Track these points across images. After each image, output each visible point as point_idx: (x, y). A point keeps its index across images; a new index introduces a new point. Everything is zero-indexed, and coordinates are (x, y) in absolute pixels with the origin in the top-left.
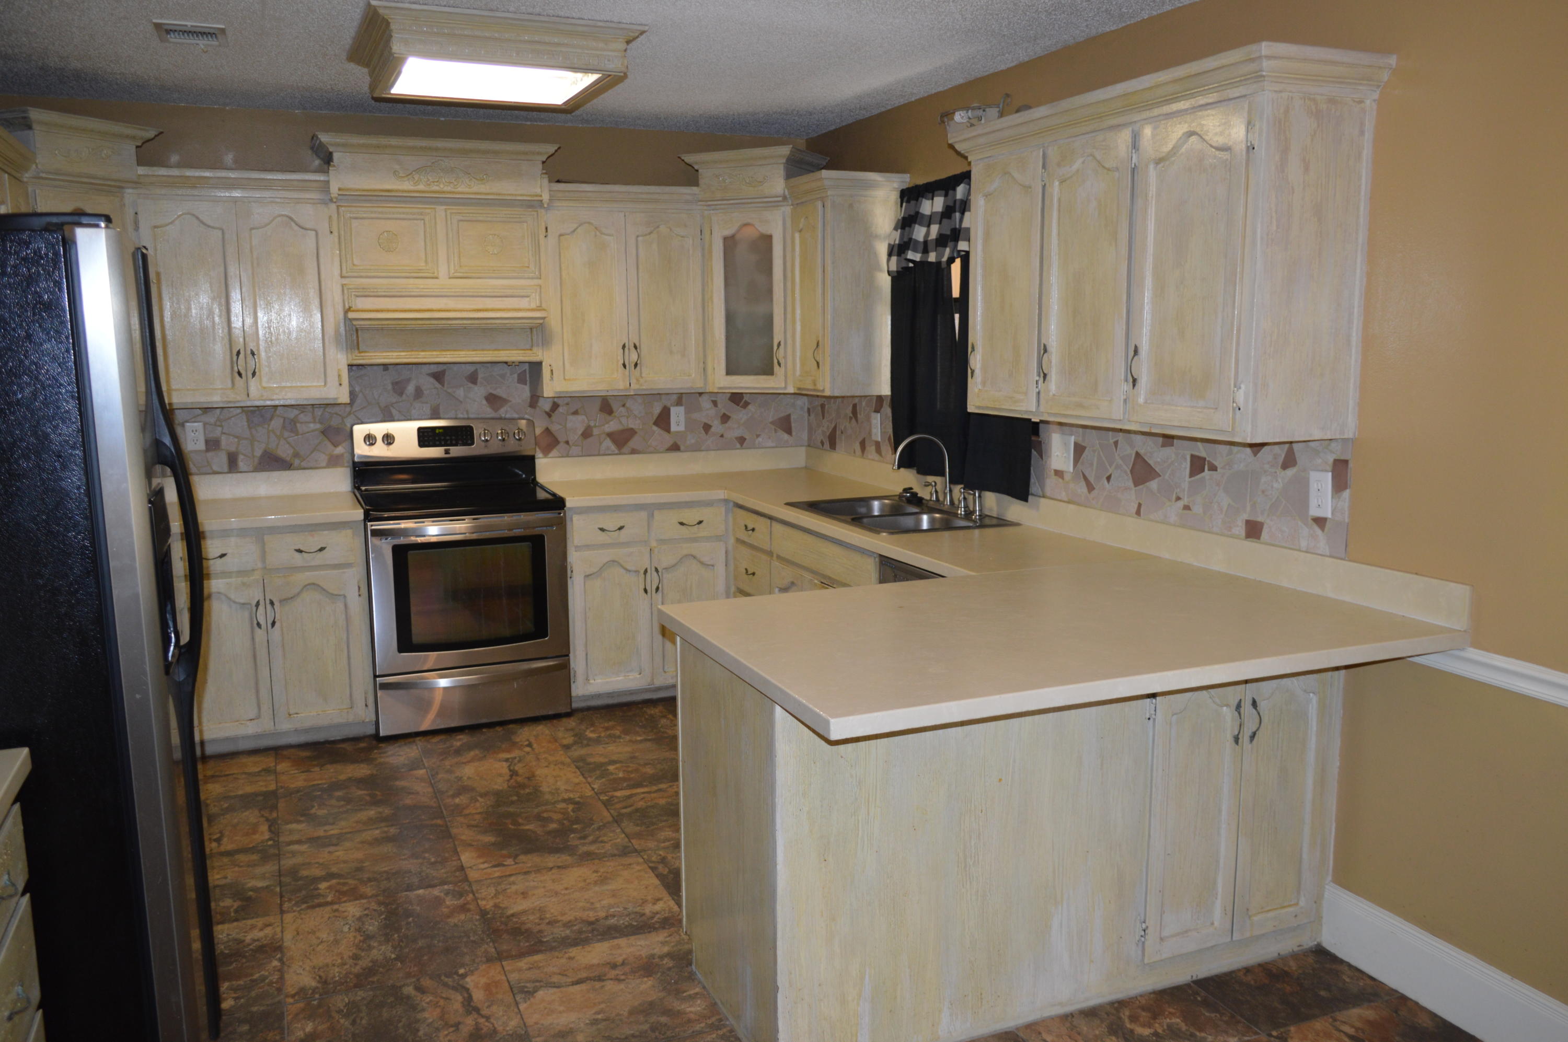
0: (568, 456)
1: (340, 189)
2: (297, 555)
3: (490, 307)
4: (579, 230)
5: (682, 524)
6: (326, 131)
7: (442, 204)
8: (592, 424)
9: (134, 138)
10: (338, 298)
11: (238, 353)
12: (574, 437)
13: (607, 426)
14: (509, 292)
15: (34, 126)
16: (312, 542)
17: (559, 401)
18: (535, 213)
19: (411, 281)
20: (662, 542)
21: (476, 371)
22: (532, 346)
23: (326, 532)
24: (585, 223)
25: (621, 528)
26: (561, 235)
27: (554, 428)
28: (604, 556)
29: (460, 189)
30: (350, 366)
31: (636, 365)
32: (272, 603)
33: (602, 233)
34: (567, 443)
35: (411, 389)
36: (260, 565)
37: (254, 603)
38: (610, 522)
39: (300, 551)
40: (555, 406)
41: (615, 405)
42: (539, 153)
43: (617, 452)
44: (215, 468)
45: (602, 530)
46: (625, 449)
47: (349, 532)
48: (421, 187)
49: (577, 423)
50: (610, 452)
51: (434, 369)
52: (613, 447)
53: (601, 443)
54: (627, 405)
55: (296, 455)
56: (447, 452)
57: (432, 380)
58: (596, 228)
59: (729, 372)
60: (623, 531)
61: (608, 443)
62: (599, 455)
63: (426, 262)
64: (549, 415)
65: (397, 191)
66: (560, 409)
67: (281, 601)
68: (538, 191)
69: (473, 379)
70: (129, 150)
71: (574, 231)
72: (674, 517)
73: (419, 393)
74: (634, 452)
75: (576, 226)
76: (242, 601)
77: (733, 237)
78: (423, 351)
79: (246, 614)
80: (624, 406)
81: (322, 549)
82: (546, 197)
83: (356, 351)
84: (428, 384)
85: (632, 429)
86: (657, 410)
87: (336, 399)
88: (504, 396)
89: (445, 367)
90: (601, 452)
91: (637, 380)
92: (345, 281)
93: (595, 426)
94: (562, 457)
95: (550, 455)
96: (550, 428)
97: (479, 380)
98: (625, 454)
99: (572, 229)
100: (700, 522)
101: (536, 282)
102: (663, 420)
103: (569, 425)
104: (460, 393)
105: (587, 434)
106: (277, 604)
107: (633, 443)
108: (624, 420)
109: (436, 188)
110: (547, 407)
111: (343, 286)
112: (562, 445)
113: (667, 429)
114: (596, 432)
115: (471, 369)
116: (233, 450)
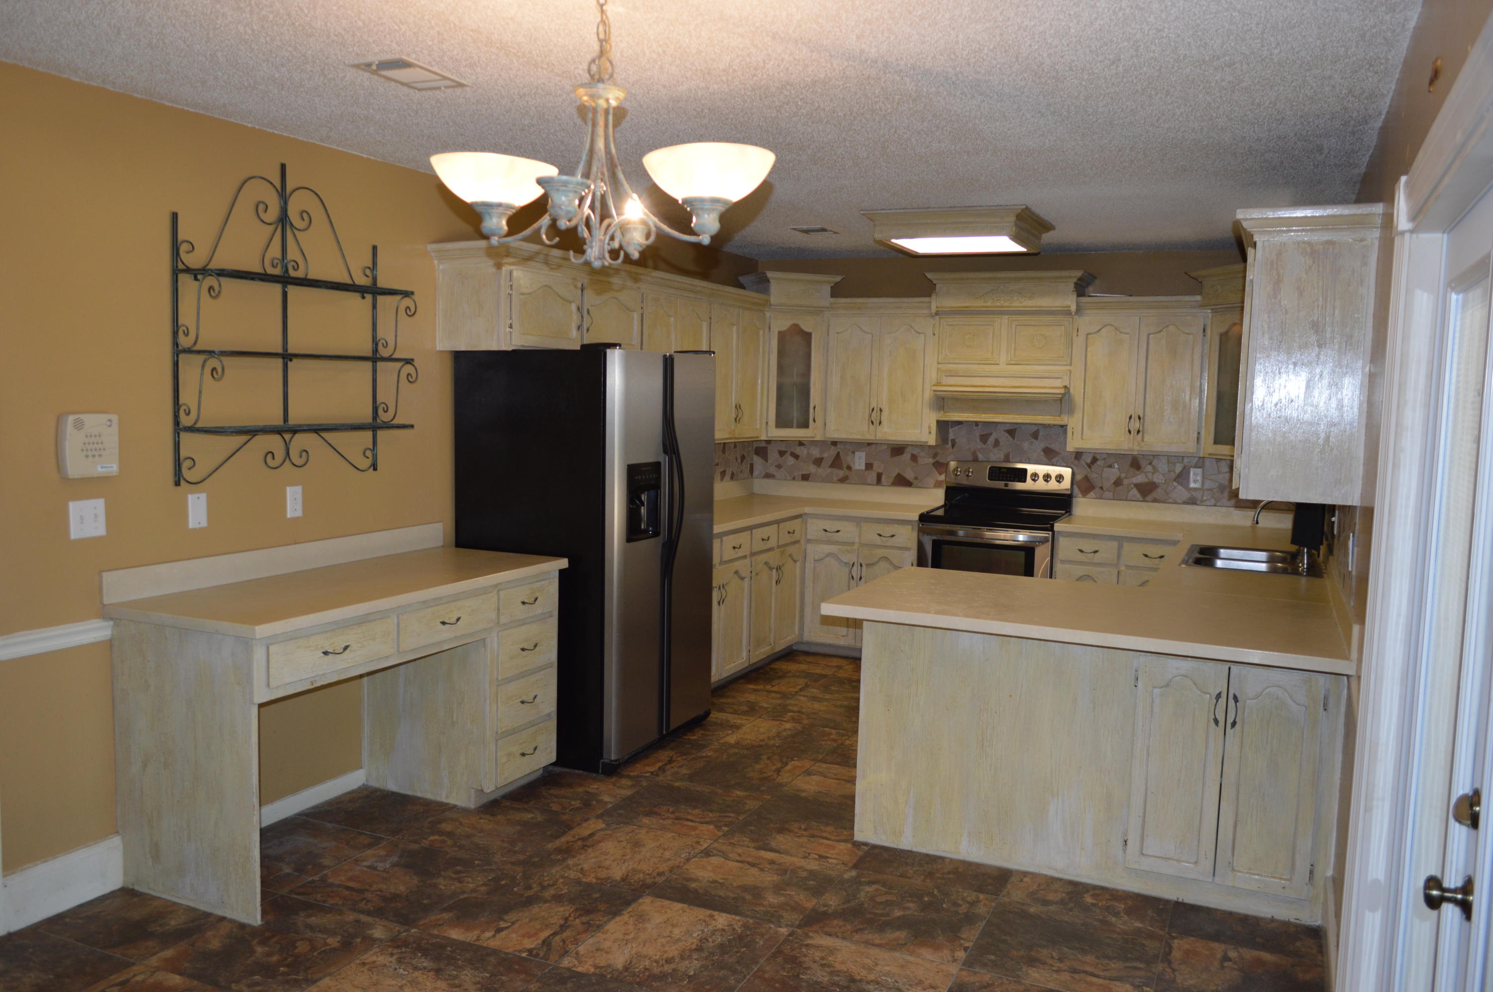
0: (1101, 498)
1: (937, 307)
2: (878, 537)
3: (1032, 385)
4: (1103, 330)
5: (1146, 556)
6: (930, 271)
7: (1006, 314)
8: (1123, 475)
9: (828, 282)
10: (934, 375)
11: (873, 409)
12: (1108, 484)
13: (1135, 478)
14: (1047, 375)
15: (771, 280)
16: (888, 530)
17: (1098, 457)
18: (1071, 319)
19: (982, 366)
20: (1129, 567)
21: (1038, 430)
22: (1061, 413)
23: (896, 525)
24: (1107, 325)
25: (1096, 552)
26: (1088, 334)
27: (1093, 476)
28: (1081, 570)
29: (1014, 305)
30: (938, 422)
31: (1138, 432)
32: (861, 565)
33: (1121, 332)
34: (1102, 488)
35: (991, 440)
36: (857, 540)
37: (852, 563)
38: (1088, 546)
39: (880, 535)
40: (1095, 460)
41: (1143, 463)
42: (1070, 277)
43: (1141, 499)
44: (869, 481)
45: (1081, 551)
46: (1149, 498)
47: (910, 527)
48: (989, 304)
49: (1113, 473)
50: (1134, 499)
51: (1008, 427)
52: (1138, 496)
53: (1129, 491)
54: (1153, 463)
55: (916, 478)
56: (1006, 485)
57: (1007, 435)
58: (1116, 328)
59: (1216, 442)
60: (1097, 554)
61: (1135, 492)
62: (1126, 500)
63: (992, 353)
64: (1090, 467)
65: (973, 307)
66: (1098, 463)
67: (867, 565)
68: (1068, 303)
69: (1035, 435)
70: (827, 289)
71: (1099, 331)
72: (1140, 549)
73: (997, 443)
74: (1155, 500)
75: (1099, 328)
76: (845, 561)
77: (1226, 333)
78: (984, 413)
79: (847, 570)
80: (1150, 464)
81: (893, 536)
82: (1073, 308)
83: (942, 412)
84: (1004, 438)
85: (1154, 483)
86: (1178, 468)
87: (927, 442)
88: (1057, 450)
89: (1016, 426)
90: (1129, 498)
91: (1139, 443)
92: (940, 366)
93: (1126, 478)
94: (1097, 498)
95: (1089, 496)
96: (1089, 475)
97: (1040, 436)
98: (1148, 501)
99: (1097, 330)
100: (1162, 557)
101: (1068, 368)
102: (1182, 477)
103: (1104, 475)
104: (1026, 445)
105: (1118, 483)
106: (864, 566)
107: (1154, 494)
108: (1150, 475)
109: (998, 304)
110: (1089, 461)
111: (938, 369)
112: (1097, 490)
113: (1186, 487)
114: (1125, 482)
115: (1036, 428)
116: (880, 471)
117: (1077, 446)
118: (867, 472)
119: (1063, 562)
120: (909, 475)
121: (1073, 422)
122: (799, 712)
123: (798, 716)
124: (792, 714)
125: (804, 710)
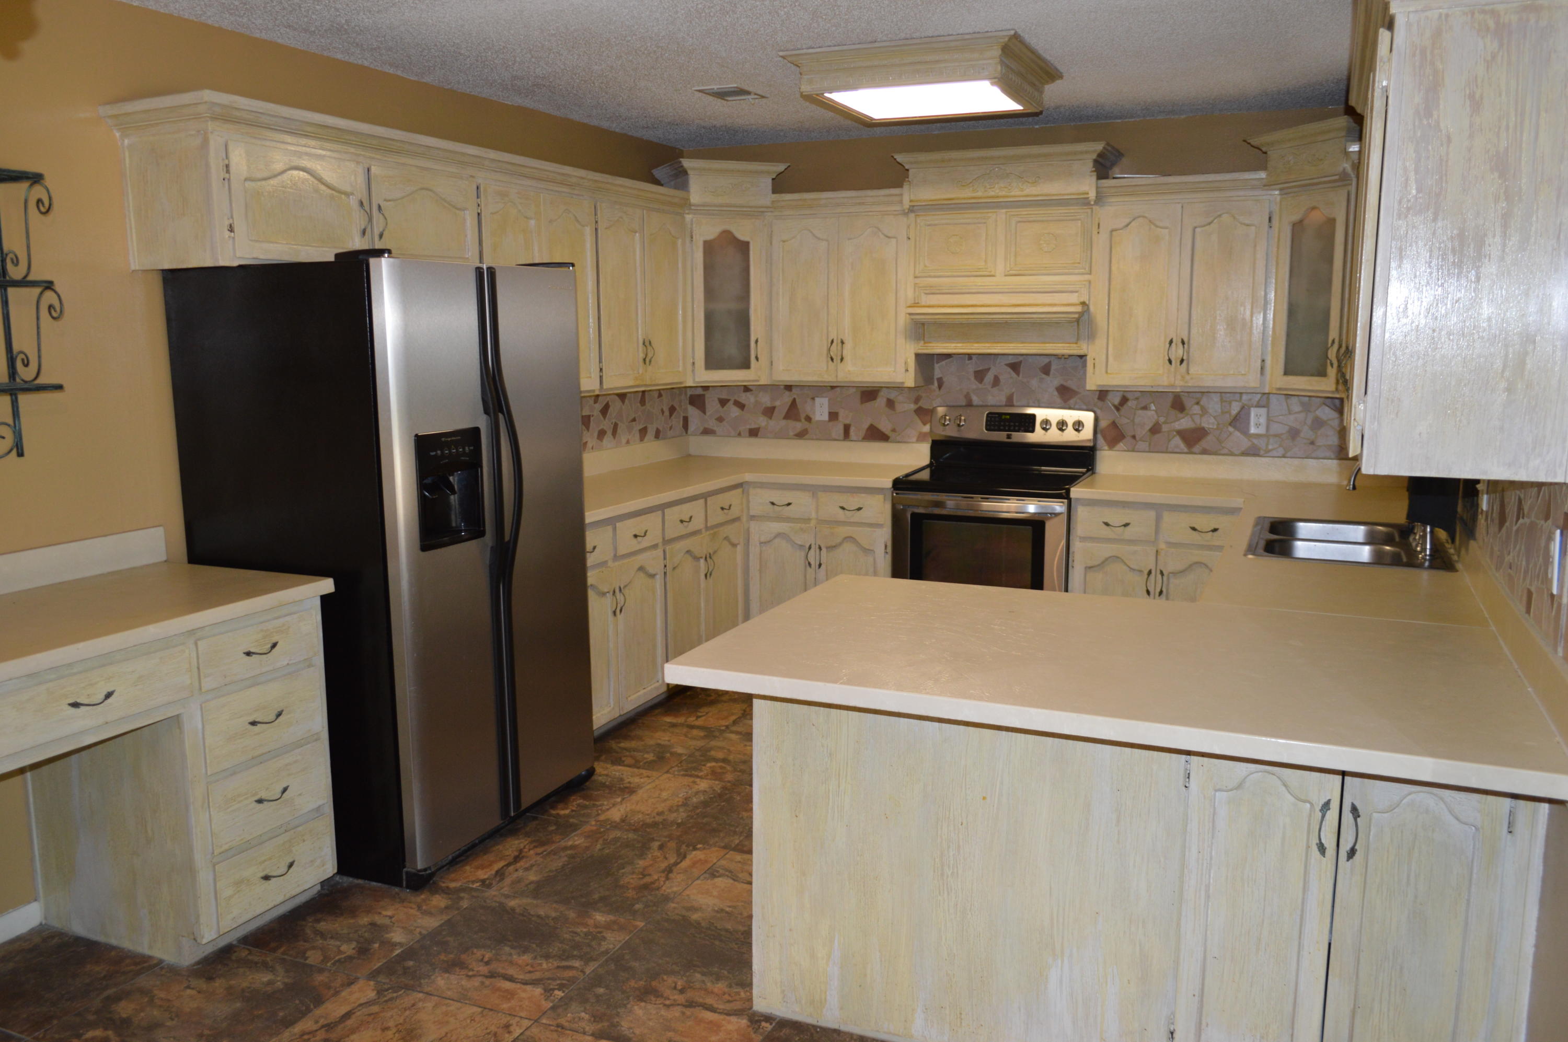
0: (1133, 451)
1: (911, 201)
2: (841, 511)
3: (1039, 302)
4: (1133, 224)
5: (1194, 529)
6: (900, 152)
7: (1003, 208)
8: (1162, 420)
9: (768, 172)
10: (910, 294)
11: (832, 342)
12: (1142, 432)
13: (1177, 423)
14: (1059, 287)
15: (689, 172)
16: (853, 501)
17: (1128, 395)
18: (1089, 211)
19: (972, 279)
20: (1170, 544)
21: (1050, 362)
22: (1078, 339)
23: (863, 495)
24: (1139, 217)
25: (1126, 525)
26: (1112, 231)
27: (1123, 421)
28: (1106, 550)
29: (1013, 193)
30: (918, 356)
31: (1182, 361)
32: (820, 548)
33: (1157, 226)
34: (1134, 437)
35: (989, 377)
36: (814, 515)
37: (807, 546)
38: (1116, 517)
39: (843, 508)
40: (1124, 400)
41: (1188, 402)
42: (1087, 152)
43: (1186, 450)
44: (834, 435)
45: (1107, 524)
46: (1197, 448)
47: (881, 497)
48: (979, 194)
49: (1148, 418)
50: (1178, 450)
51: (1011, 360)
52: (1182, 446)
53: (1169, 441)
54: (1202, 403)
55: (894, 430)
56: (1009, 437)
57: (1009, 370)
58: (1150, 221)
59: (1286, 373)
60: (1128, 528)
61: (1177, 441)
62: (1167, 452)
63: (986, 261)
64: (1118, 409)
65: (958, 199)
66: (1130, 403)
67: (827, 548)
68: (1084, 188)
69: (1046, 370)
70: (767, 183)
71: (1127, 225)
72: (1187, 520)
73: (996, 382)
74: (1205, 452)
75: (1127, 221)
76: (799, 543)
77: (1301, 222)
78: (978, 342)
79: (803, 554)
80: (1198, 403)
81: (859, 509)
82: (1092, 195)
83: (922, 342)
84: (1007, 375)
85: (1203, 429)
86: (1235, 408)
87: (903, 383)
88: (1074, 387)
89: (1021, 358)
90: (1170, 450)
91: (1183, 377)
92: (918, 281)
93: (1165, 423)
94: (1128, 451)
95: (1117, 447)
96: (1116, 422)
97: (1052, 371)
98: (1195, 453)
99: (1125, 224)
100: (1215, 530)
101: (1087, 277)
102: (1239, 421)
103: (1137, 420)
104: (1034, 383)
105: (1155, 430)
106: (824, 550)
107: (1204, 444)
108: (1197, 419)
109: (992, 194)
110: (1117, 401)
111: (915, 284)
112: (1128, 440)
113: (1245, 432)
114: (1165, 428)
115: (1046, 360)
116: (847, 422)
117: (1100, 383)
118: (831, 424)
119: (1084, 539)
120: (884, 426)
121: (1094, 351)
122: (724, 760)
123: (721, 767)
124: (713, 764)
125: (731, 757)
